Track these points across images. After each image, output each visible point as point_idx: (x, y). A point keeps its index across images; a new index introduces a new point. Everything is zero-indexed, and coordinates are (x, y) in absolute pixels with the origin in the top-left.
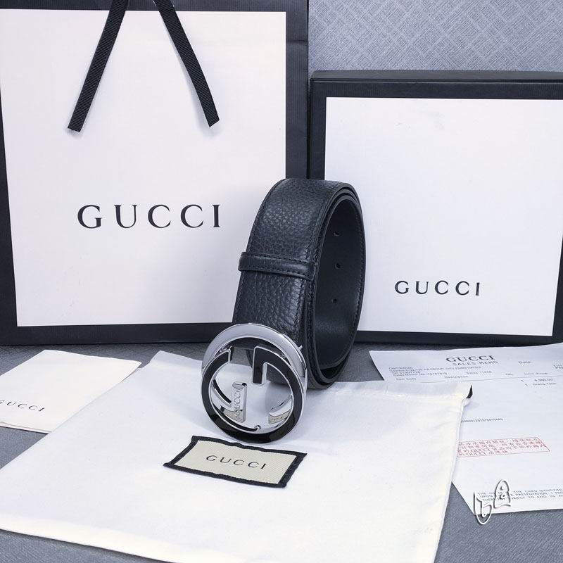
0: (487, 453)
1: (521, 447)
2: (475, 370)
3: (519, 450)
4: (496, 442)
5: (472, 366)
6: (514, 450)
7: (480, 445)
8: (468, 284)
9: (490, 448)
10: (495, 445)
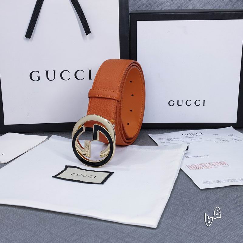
0: (203, 168)
1: (217, 165)
2: (195, 138)
3: (216, 166)
4: (206, 164)
5: (193, 136)
6: (214, 167)
7: (200, 166)
8: (200, 101)
9: (204, 166)
10: (206, 165)
